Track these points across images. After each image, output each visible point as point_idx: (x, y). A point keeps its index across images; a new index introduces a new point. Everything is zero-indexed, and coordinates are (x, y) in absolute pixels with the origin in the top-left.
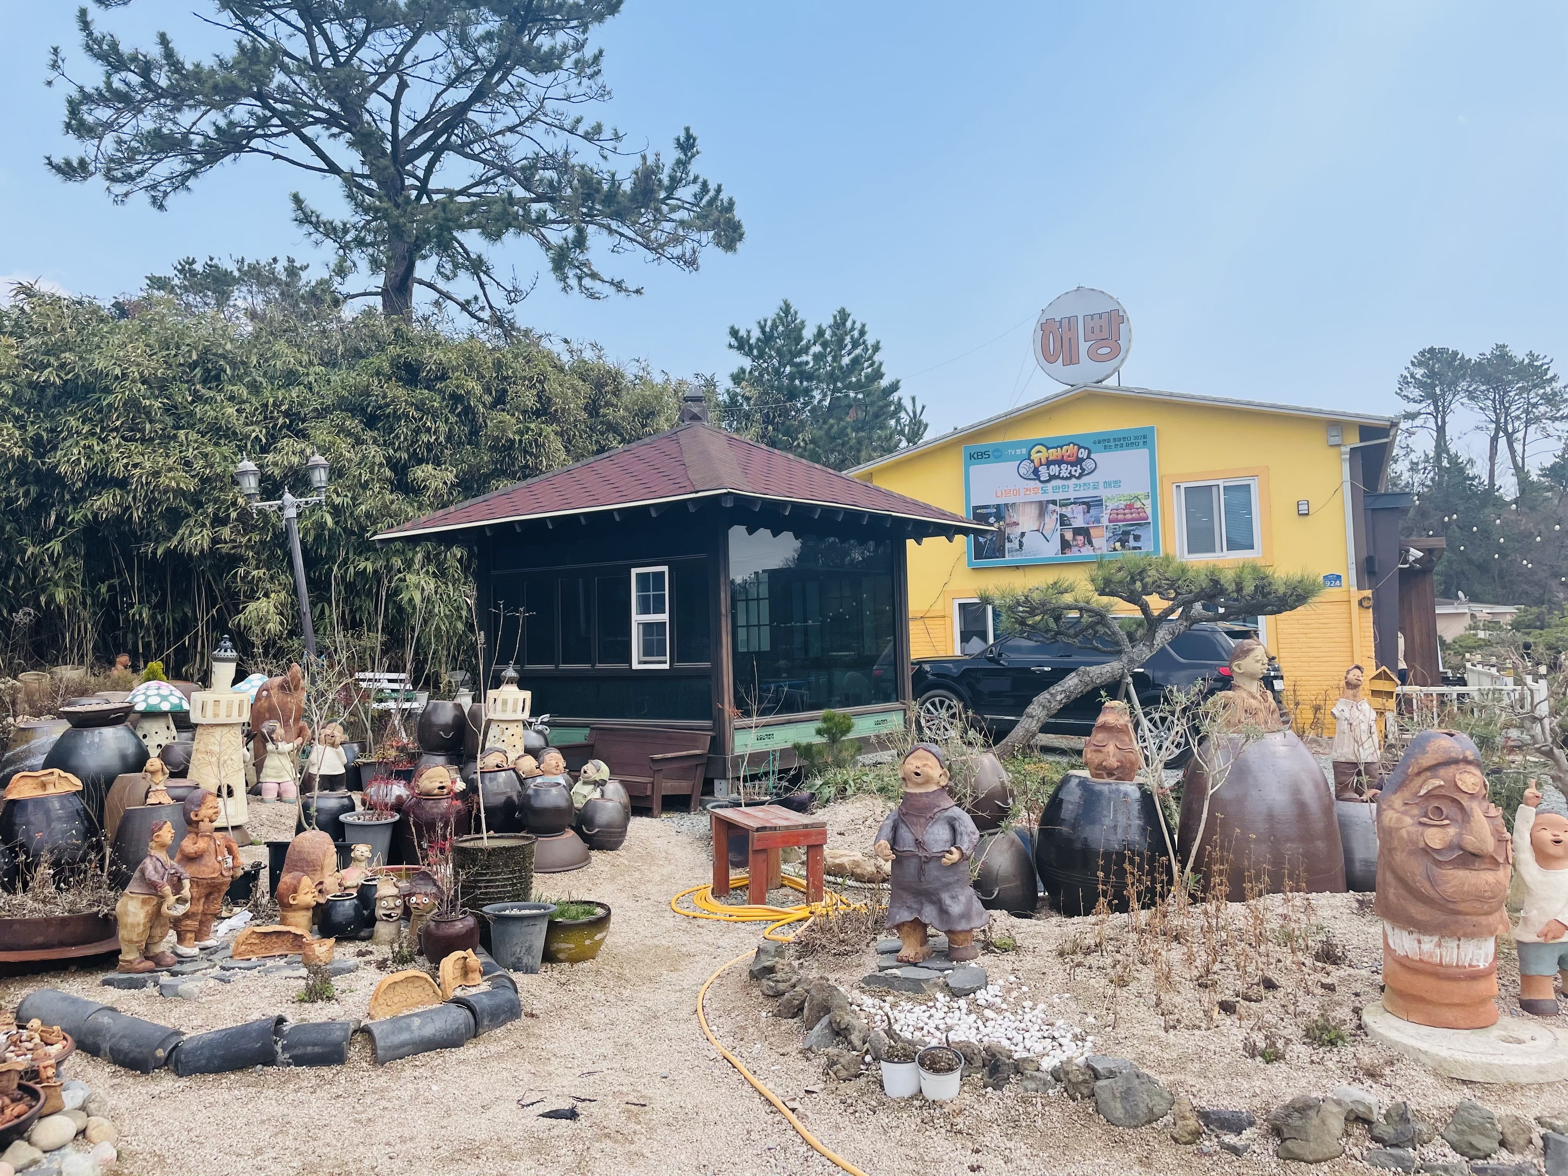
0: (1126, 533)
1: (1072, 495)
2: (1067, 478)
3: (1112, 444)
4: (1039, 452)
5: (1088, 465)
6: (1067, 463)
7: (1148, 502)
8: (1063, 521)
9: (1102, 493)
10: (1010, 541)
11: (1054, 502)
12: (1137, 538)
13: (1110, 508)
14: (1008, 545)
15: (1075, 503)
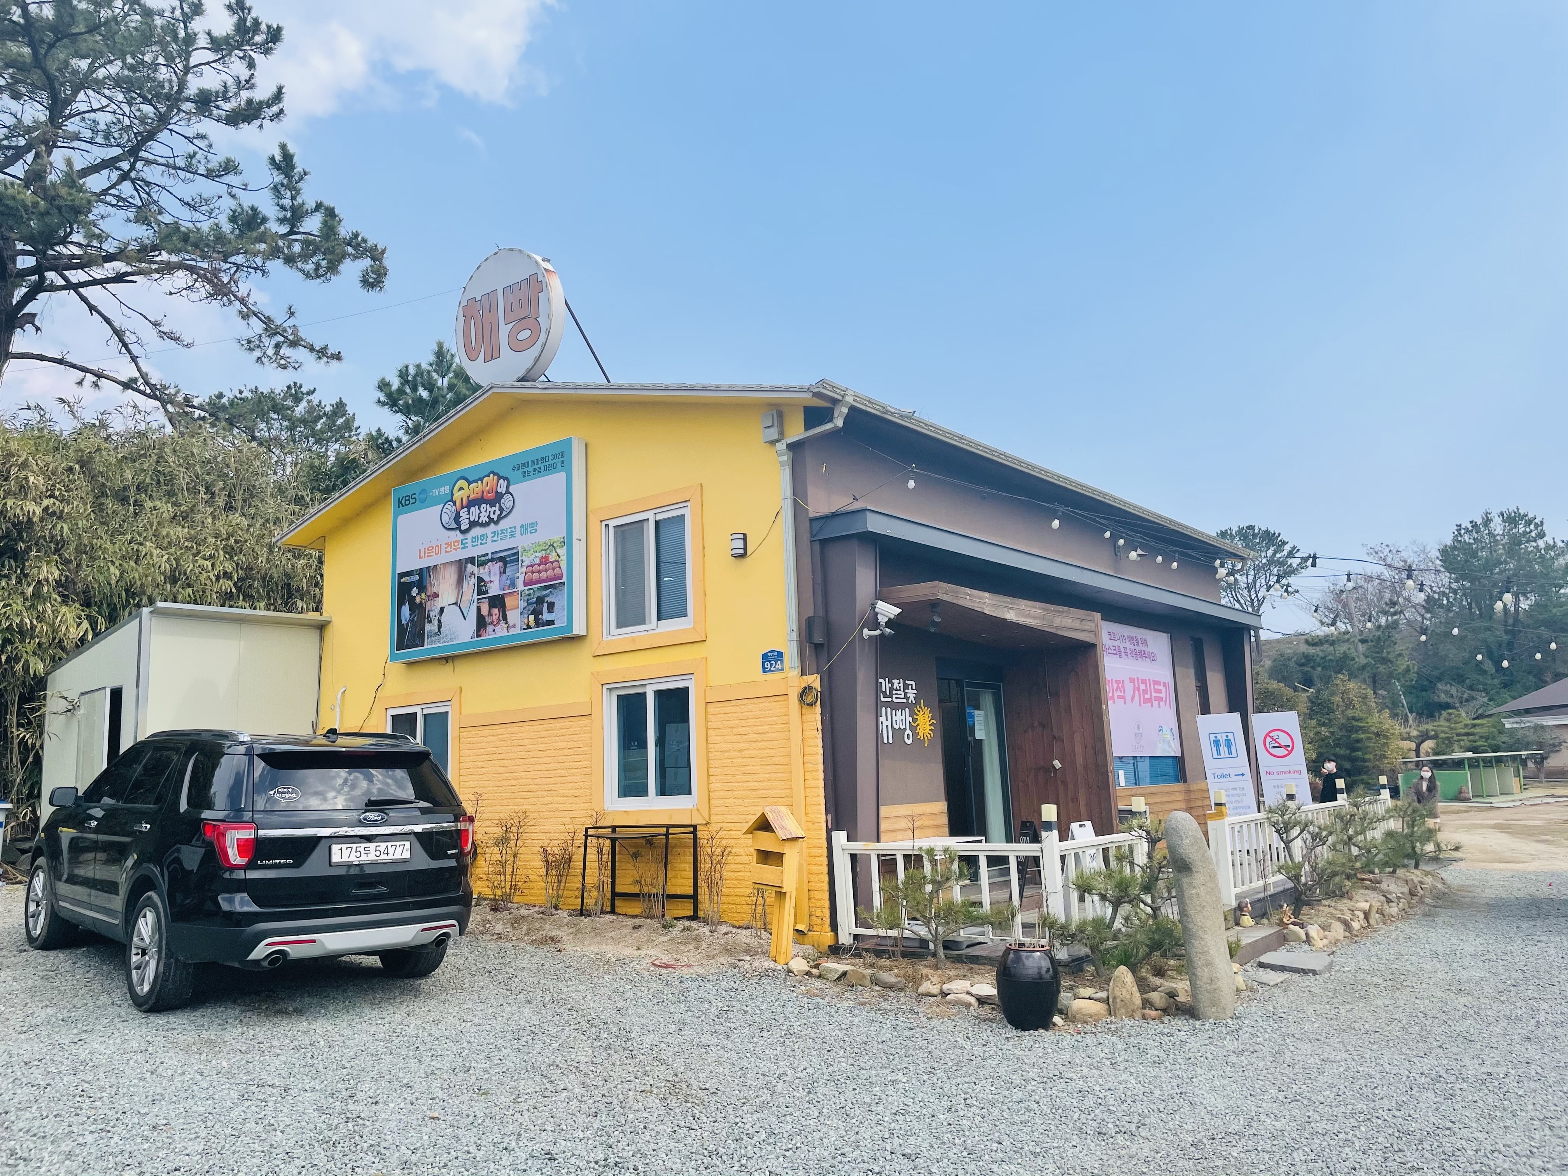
0: (540, 600)
1: (489, 548)
2: (486, 525)
3: (530, 469)
4: (461, 489)
5: (506, 502)
6: (486, 502)
7: (562, 552)
8: (481, 586)
9: (520, 542)
10: (430, 622)
11: (471, 560)
12: (551, 607)
13: (525, 564)
14: (428, 628)
15: (491, 560)
